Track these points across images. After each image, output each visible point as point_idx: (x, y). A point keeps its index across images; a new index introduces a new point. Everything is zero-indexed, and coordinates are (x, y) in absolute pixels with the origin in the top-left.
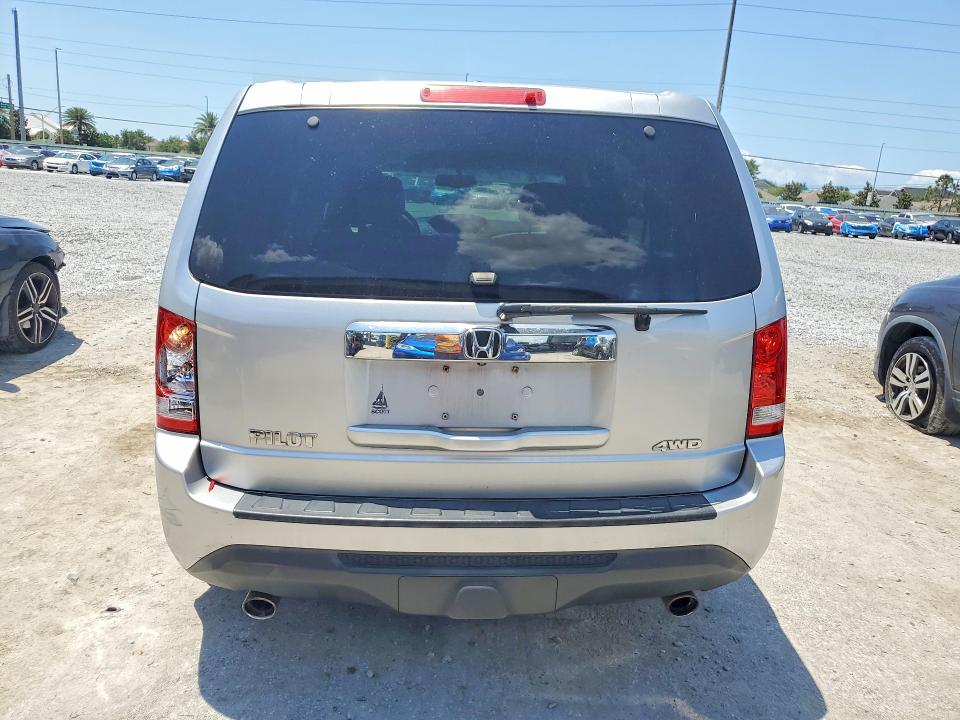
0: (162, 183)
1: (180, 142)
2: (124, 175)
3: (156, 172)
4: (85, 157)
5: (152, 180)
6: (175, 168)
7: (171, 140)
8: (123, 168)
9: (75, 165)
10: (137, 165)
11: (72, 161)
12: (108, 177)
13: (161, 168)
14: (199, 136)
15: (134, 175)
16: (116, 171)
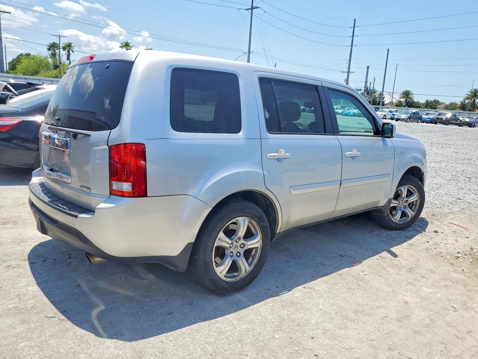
0: (425, 124)
1: (456, 104)
2: (403, 120)
3: (420, 118)
4: (390, 112)
5: (418, 122)
6: (432, 117)
7: (451, 104)
8: (404, 116)
9: (385, 115)
10: (411, 115)
11: (385, 113)
12: (396, 121)
13: (424, 116)
14: (467, 101)
15: (408, 120)
16: (400, 118)
